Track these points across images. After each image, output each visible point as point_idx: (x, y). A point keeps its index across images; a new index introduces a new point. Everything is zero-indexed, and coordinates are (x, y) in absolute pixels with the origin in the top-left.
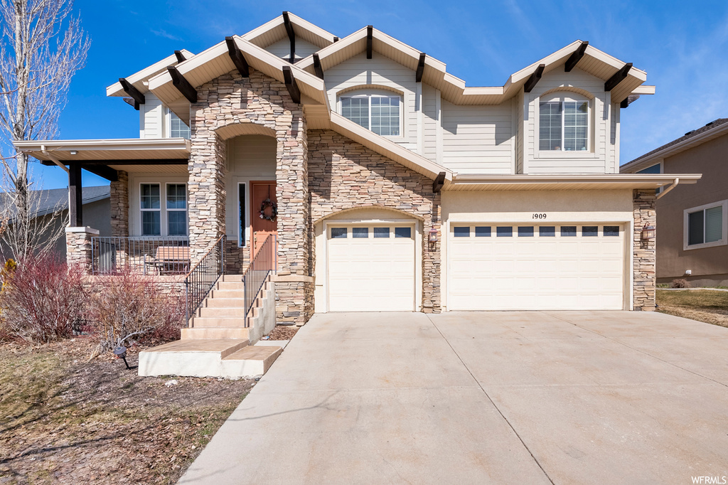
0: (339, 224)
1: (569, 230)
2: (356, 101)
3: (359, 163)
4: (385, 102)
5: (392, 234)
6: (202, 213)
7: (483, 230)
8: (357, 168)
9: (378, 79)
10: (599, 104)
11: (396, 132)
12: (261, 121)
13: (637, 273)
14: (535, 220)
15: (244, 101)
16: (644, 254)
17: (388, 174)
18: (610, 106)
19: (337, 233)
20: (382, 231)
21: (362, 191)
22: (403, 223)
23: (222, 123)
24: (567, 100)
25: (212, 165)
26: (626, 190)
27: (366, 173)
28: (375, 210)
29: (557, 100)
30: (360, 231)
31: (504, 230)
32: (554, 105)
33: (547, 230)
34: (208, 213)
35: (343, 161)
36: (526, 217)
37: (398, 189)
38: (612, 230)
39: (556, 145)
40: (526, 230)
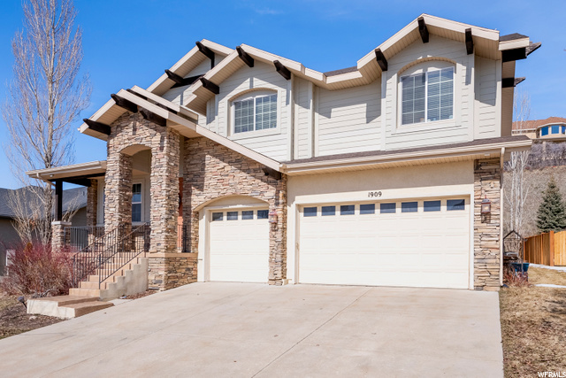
0: (217, 209)
1: (410, 205)
2: (245, 103)
3: (223, 160)
4: (266, 100)
5: (255, 216)
6: (111, 209)
7: (329, 210)
8: (222, 164)
9: (259, 83)
10: (461, 70)
11: (274, 125)
12: (144, 142)
13: (479, 250)
14: (374, 198)
15: (135, 130)
16: (486, 229)
17: (243, 168)
18: (473, 69)
19: (217, 217)
20: (248, 214)
21: (225, 183)
22: (262, 207)
23: (123, 147)
24: (431, 69)
25: (117, 177)
26: (466, 161)
27: (228, 168)
28: (236, 198)
29: (420, 71)
30: (232, 215)
31: (347, 209)
32: (417, 78)
33: (388, 207)
34: (114, 209)
35: (213, 160)
36: (362, 196)
37: (250, 179)
38: (457, 204)
39: (419, 118)
40: (367, 208)
